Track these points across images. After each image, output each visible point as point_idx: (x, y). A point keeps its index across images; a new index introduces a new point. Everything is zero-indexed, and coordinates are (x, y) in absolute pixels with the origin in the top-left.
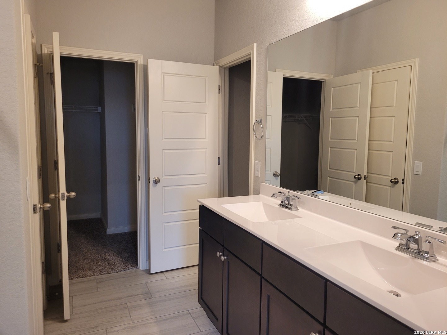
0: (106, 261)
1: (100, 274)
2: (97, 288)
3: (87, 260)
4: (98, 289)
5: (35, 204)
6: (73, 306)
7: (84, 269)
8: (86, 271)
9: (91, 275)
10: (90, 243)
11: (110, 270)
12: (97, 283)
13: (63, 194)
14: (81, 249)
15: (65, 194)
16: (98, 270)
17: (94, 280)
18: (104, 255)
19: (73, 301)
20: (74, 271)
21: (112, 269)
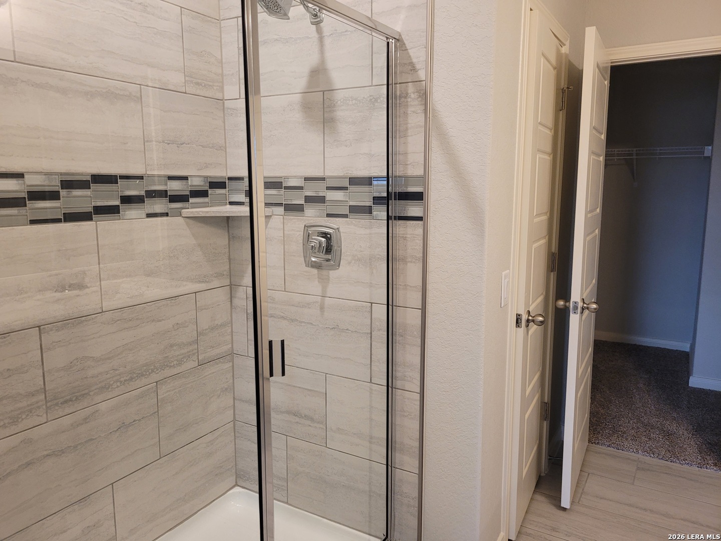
0: (668, 435)
1: (647, 455)
2: (634, 477)
3: (635, 421)
4: (634, 479)
5: (519, 313)
6: (583, 490)
7: (625, 435)
8: (627, 439)
9: (631, 450)
10: (651, 393)
11: (668, 455)
12: (638, 469)
13: (576, 303)
14: (632, 398)
15: (578, 305)
16: (647, 445)
17: (635, 461)
18: (668, 422)
19: (587, 480)
20: (606, 431)
21: (674, 453)
